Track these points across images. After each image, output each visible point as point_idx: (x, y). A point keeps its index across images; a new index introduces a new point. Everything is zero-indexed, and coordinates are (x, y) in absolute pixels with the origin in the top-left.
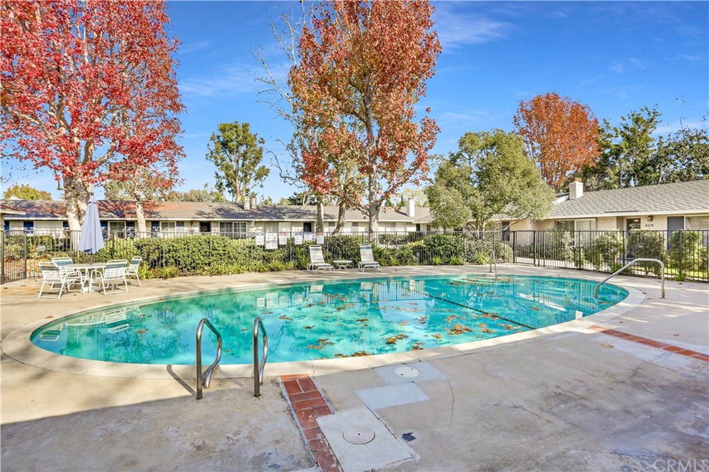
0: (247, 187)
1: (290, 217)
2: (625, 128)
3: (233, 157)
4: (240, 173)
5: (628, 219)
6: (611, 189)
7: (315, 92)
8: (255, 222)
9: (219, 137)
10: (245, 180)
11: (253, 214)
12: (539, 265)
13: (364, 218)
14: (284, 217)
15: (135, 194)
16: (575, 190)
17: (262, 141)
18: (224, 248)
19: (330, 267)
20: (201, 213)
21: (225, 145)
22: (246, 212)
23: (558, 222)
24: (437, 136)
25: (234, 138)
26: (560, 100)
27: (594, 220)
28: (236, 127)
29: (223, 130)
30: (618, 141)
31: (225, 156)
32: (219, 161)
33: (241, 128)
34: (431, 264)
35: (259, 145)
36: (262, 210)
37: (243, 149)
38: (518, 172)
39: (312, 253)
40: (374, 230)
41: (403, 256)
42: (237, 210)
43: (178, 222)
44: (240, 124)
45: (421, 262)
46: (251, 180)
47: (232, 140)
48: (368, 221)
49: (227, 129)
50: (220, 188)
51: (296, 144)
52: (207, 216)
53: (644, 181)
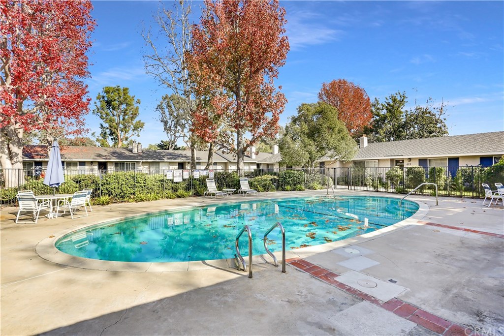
0: (126, 136)
1: (169, 159)
2: (388, 104)
3: (115, 113)
4: (121, 126)
5: (396, 161)
6: (381, 142)
7: (205, 70)
8: (142, 162)
9: (103, 97)
10: (125, 129)
11: (139, 156)
12: (351, 190)
13: (234, 159)
14: (164, 159)
15: (47, 140)
16: (363, 142)
17: (138, 102)
18: (144, 182)
19: (223, 194)
20: (100, 156)
21: (109, 103)
22: (135, 155)
23: (355, 162)
24: (285, 105)
25: (117, 98)
26: (347, 84)
27: (377, 161)
28: (118, 90)
29: (107, 92)
30: (383, 112)
31: (109, 111)
32: (104, 116)
33: (122, 91)
34: (284, 191)
35: (136, 105)
36: (146, 154)
37: (123, 107)
38: (336, 129)
39: (208, 184)
40: (241, 168)
41: (266, 185)
42: (127, 153)
43: (80, 162)
44: (121, 88)
45: (277, 189)
46: (130, 131)
47: (115, 100)
48: (236, 161)
49: (111, 91)
50: (105, 136)
51: (164, 105)
52: (104, 158)
53: (398, 137)
